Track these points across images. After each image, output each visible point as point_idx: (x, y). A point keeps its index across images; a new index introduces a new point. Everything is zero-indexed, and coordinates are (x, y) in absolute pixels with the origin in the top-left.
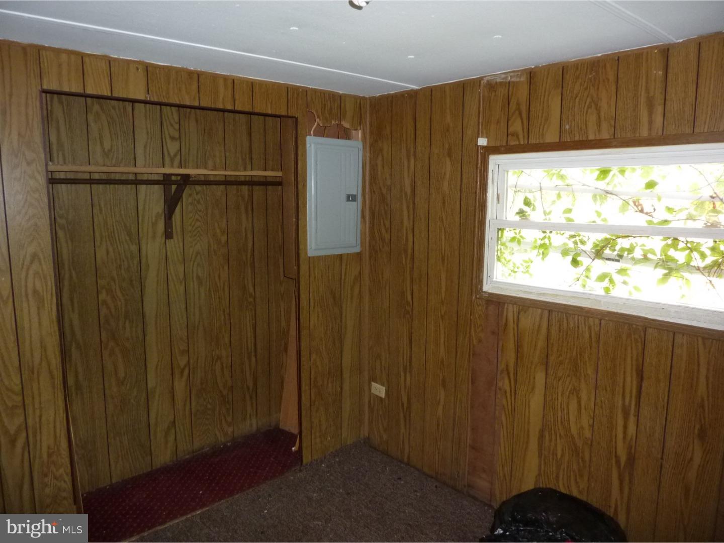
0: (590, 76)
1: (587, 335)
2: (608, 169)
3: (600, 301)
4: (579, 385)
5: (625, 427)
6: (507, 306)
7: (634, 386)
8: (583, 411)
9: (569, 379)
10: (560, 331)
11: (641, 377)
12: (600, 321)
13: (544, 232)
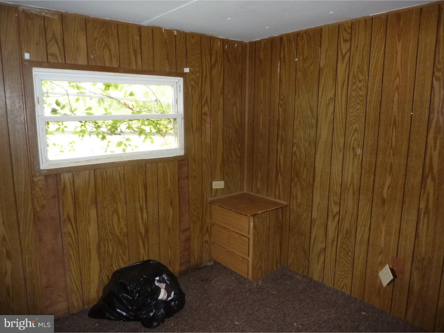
0: (103, 30)
1: (118, 177)
2: (109, 85)
3: (123, 156)
4: (117, 206)
5: (142, 216)
6: (64, 175)
7: (144, 194)
8: (121, 219)
9: (111, 206)
10: (102, 180)
11: (146, 189)
12: (124, 167)
13: (81, 122)
